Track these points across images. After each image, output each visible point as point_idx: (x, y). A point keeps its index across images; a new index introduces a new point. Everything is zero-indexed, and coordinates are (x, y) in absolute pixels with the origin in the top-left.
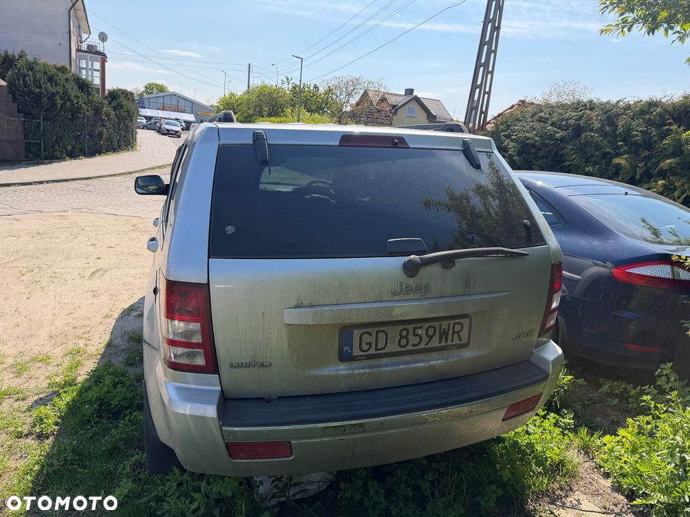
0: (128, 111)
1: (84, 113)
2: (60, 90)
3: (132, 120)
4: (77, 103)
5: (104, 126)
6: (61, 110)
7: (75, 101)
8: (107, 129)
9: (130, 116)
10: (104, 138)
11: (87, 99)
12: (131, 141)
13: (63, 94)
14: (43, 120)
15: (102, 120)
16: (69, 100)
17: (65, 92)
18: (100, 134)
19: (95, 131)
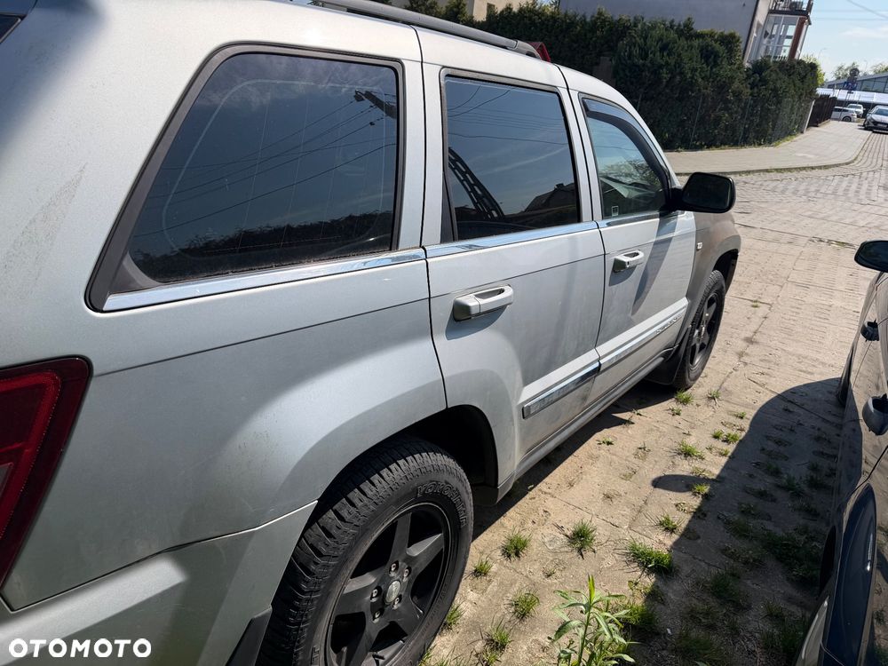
0: (775, 90)
1: (699, 90)
2: (672, 61)
3: (779, 102)
4: (692, 78)
5: (727, 109)
6: (666, 86)
7: (689, 75)
8: (731, 115)
9: (776, 96)
10: (722, 125)
11: (708, 73)
12: (770, 131)
13: (675, 66)
14: (642, 100)
15: (727, 101)
16: (681, 73)
17: (679, 64)
18: (718, 120)
19: (710, 116)
